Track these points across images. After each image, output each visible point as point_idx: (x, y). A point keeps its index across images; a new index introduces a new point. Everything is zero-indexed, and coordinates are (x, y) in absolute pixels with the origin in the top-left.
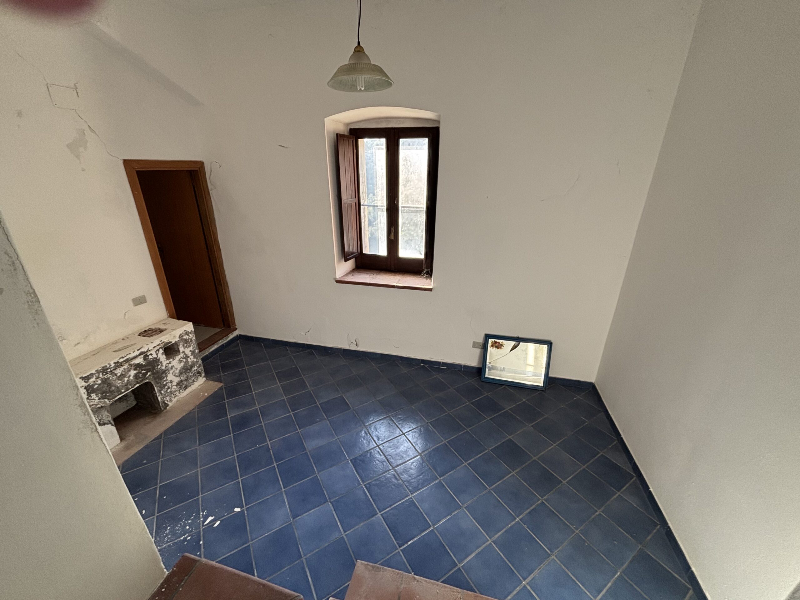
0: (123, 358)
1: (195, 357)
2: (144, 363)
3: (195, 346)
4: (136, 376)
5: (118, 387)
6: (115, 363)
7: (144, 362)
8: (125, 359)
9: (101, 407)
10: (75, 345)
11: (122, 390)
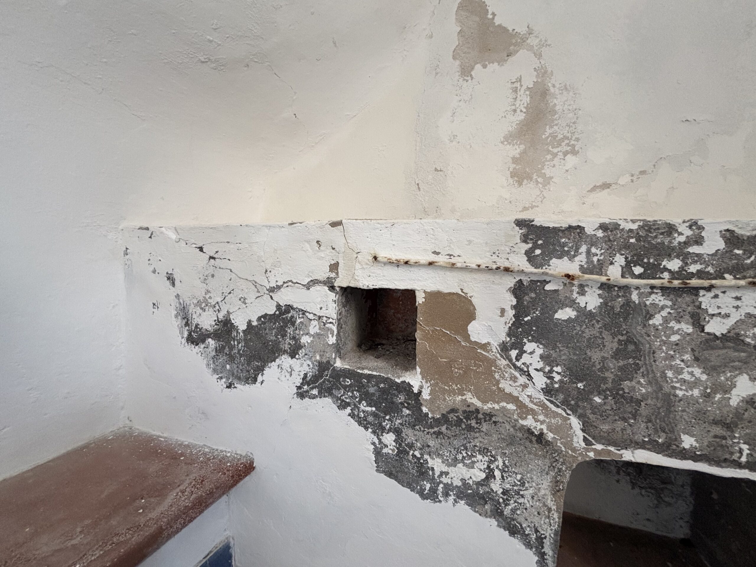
9: (541, 436)
10: (594, 189)
11: (684, 437)
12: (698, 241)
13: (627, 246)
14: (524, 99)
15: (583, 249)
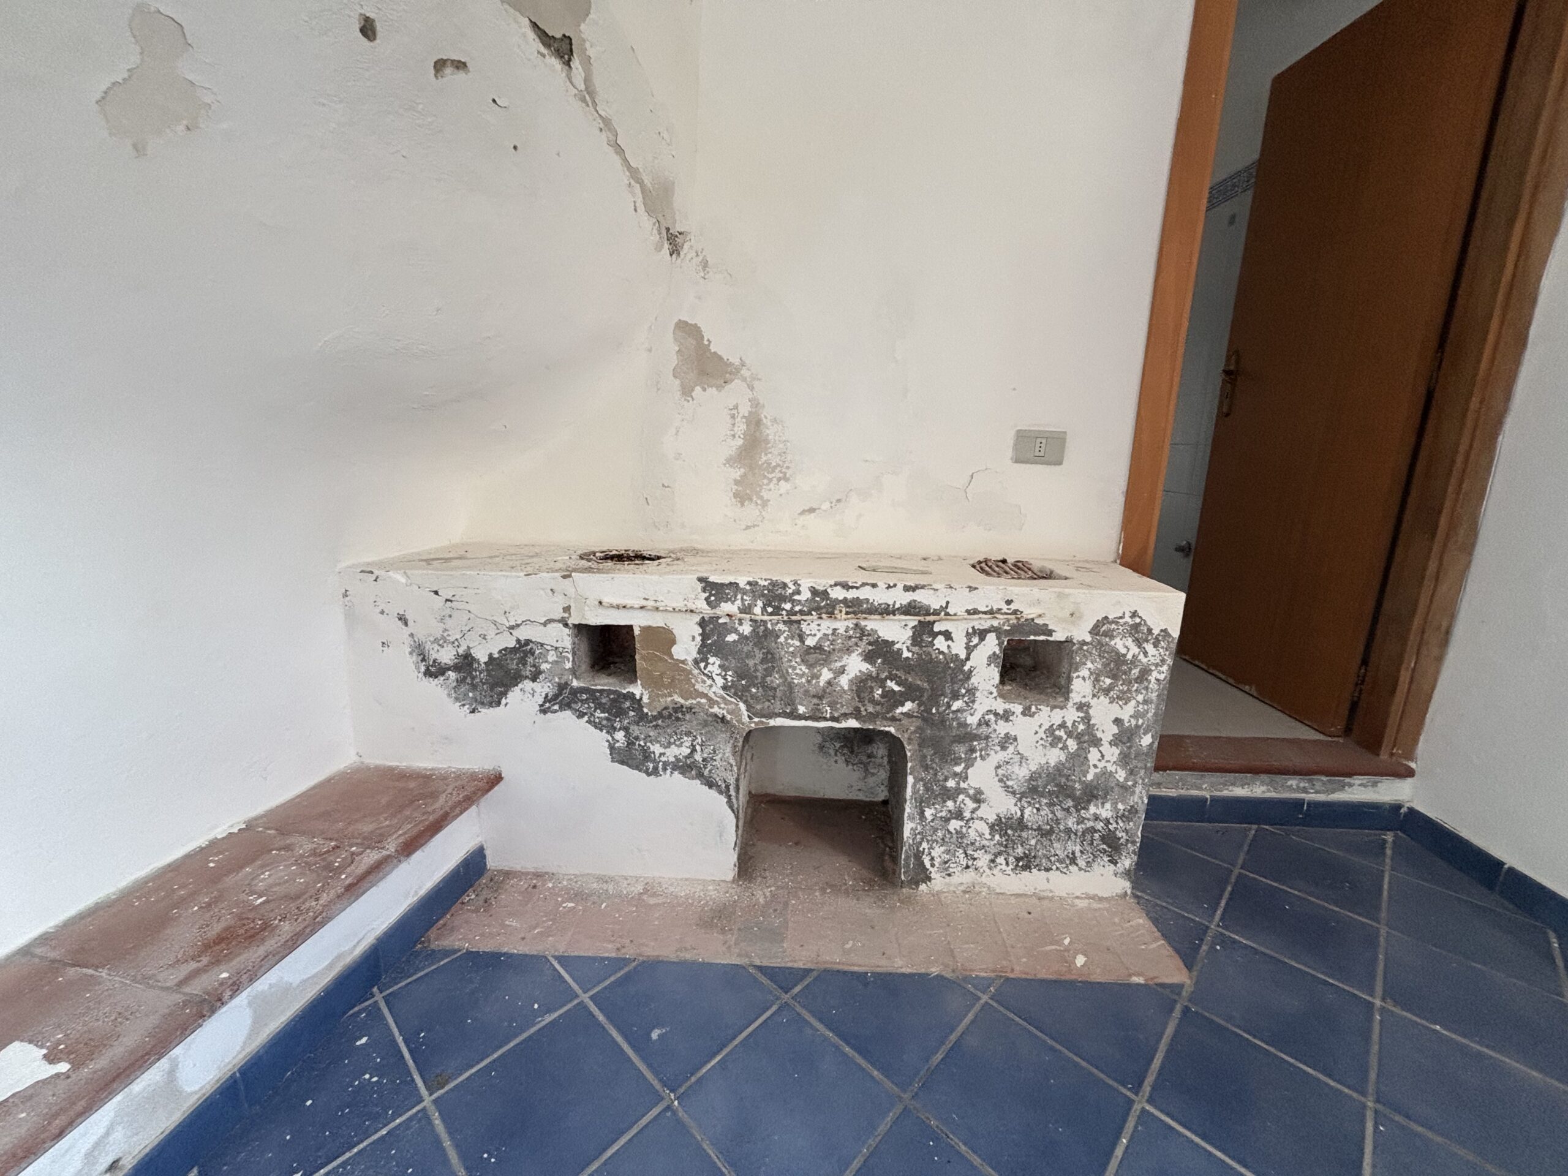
0: (846, 586)
1: (1124, 760)
2: (906, 654)
3: (1150, 715)
4: (862, 685)
6: (814, 592)
7: (909, 650)
8: (851, 594)
9: (723, 719)
10: (803, 512)
11: (800, 707)
12: (798, 592)
13: (763, 595)
14: (741, 427)
15: (739, 597)
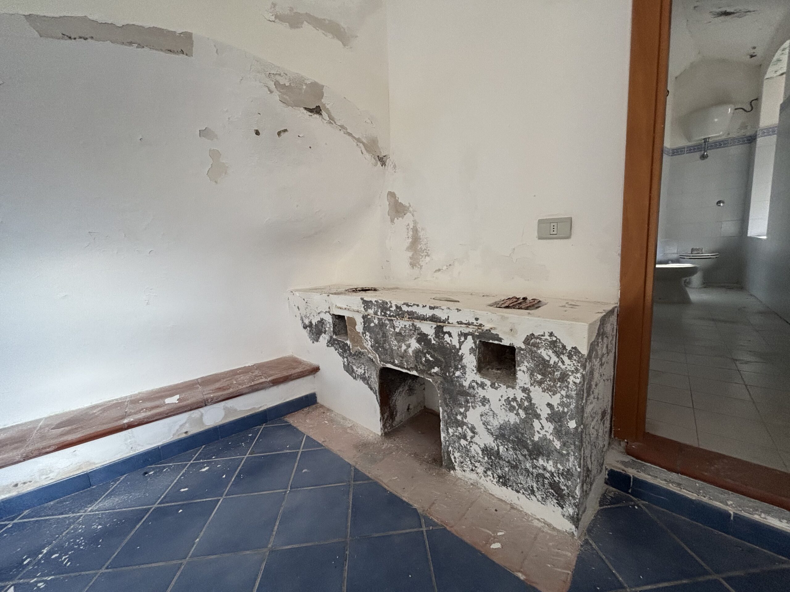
0: (408, 305)
1: (558, 433)
2: (433, 342)
3: (572, 406)
4: (417, 353)
5: (392, 350)
6: (397, 307)
7: (434, 340)
8: (410, 309)
9: (372, 360)
10: (436, 271)
11: (396, 360)
12: (392, 307)
13: (380, 307)
14: (411, 233)
15: (373, 307)
